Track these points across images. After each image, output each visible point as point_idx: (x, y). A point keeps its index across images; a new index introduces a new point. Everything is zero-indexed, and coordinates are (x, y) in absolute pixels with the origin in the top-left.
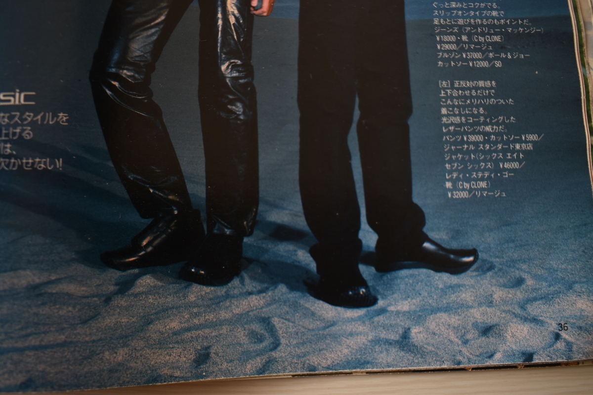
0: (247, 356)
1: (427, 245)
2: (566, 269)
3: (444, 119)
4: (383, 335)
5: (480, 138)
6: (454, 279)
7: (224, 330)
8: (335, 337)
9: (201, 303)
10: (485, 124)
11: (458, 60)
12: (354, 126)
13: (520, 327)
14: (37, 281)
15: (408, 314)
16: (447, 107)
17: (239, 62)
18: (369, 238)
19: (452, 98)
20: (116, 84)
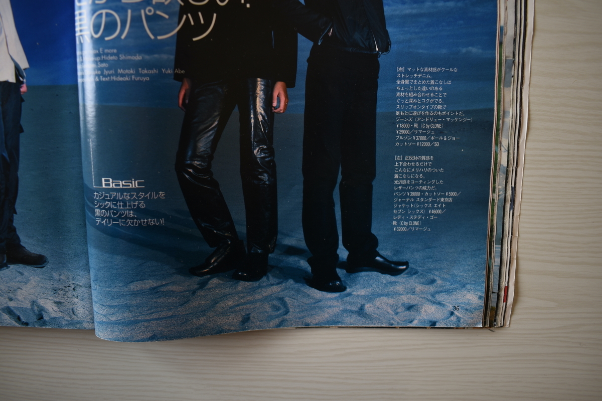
0: (271, 318)
1: (378, 258)
2: (463, 276)
3: (396, 182)
4: (349, 308)
5: (418, 194)
6: (393, 279)
7: (258, 304)
8: (321, 308)
9: (244, 291)
10: (423, 185)
11: (410, 141)
12: (338, 185)
13: (430, 307)
14: (155, 285)
15: (364, 297)
16: (399, 173)
17: (265, 147)
18: (343, 253)
19: (402, 167)
20: (191, 170)
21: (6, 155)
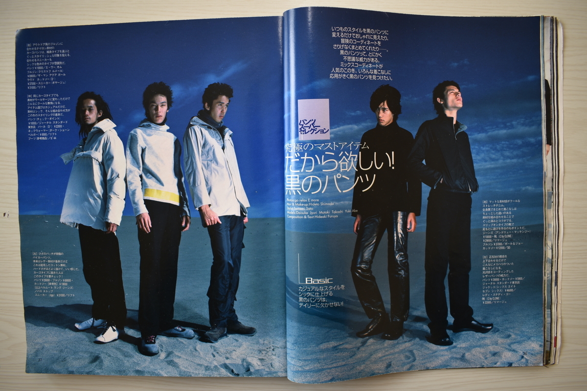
0: (404, 364)
1: (473, 322)
2: (528, 332)
3: (484, 272)
4: (455, 356)
5: (498, 279)
6: (483, 335)
7: (396, 355)
8: (436, 357)
9: (388, 346)
10: (501, 273)
11: (492, 246)
12: (447, 276)
13: (508, 353)
14: (336, 345)
15: (465, 348)
16: (485, 267)
17: (403, 253)
18: (451, 320)
19: (488, 263)
20: (360, 271)
21: (231, 262)
